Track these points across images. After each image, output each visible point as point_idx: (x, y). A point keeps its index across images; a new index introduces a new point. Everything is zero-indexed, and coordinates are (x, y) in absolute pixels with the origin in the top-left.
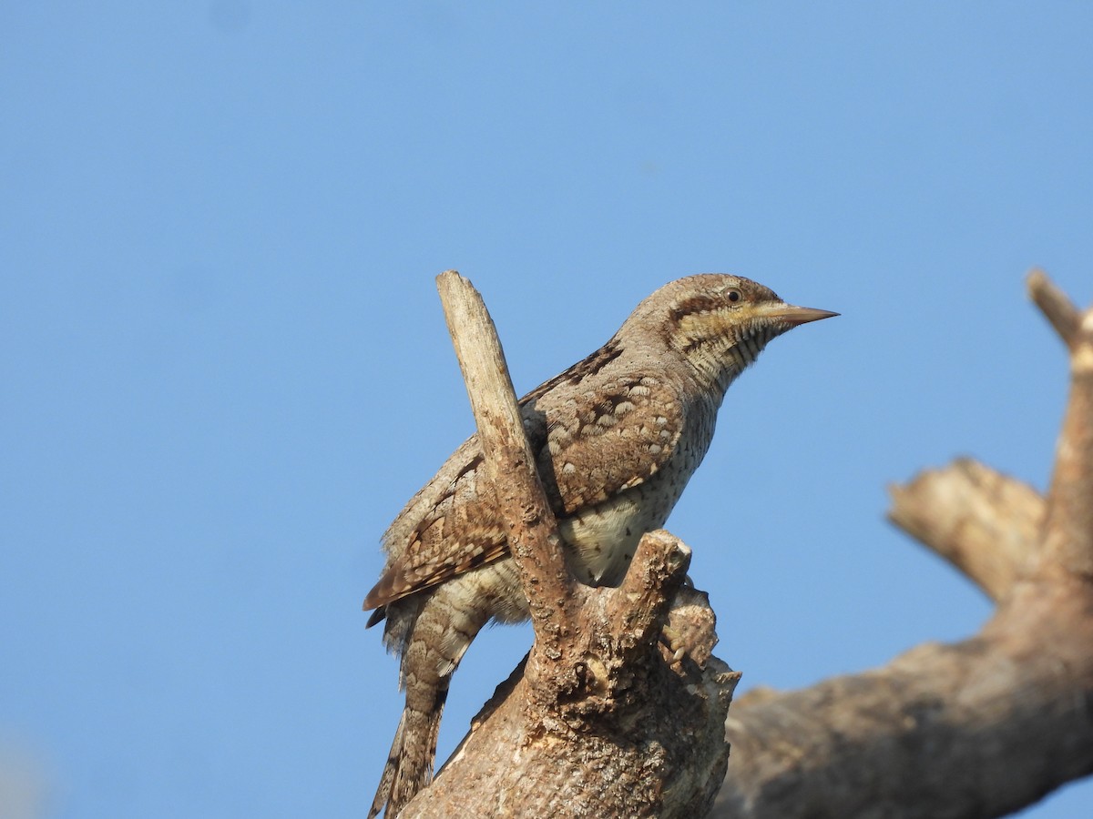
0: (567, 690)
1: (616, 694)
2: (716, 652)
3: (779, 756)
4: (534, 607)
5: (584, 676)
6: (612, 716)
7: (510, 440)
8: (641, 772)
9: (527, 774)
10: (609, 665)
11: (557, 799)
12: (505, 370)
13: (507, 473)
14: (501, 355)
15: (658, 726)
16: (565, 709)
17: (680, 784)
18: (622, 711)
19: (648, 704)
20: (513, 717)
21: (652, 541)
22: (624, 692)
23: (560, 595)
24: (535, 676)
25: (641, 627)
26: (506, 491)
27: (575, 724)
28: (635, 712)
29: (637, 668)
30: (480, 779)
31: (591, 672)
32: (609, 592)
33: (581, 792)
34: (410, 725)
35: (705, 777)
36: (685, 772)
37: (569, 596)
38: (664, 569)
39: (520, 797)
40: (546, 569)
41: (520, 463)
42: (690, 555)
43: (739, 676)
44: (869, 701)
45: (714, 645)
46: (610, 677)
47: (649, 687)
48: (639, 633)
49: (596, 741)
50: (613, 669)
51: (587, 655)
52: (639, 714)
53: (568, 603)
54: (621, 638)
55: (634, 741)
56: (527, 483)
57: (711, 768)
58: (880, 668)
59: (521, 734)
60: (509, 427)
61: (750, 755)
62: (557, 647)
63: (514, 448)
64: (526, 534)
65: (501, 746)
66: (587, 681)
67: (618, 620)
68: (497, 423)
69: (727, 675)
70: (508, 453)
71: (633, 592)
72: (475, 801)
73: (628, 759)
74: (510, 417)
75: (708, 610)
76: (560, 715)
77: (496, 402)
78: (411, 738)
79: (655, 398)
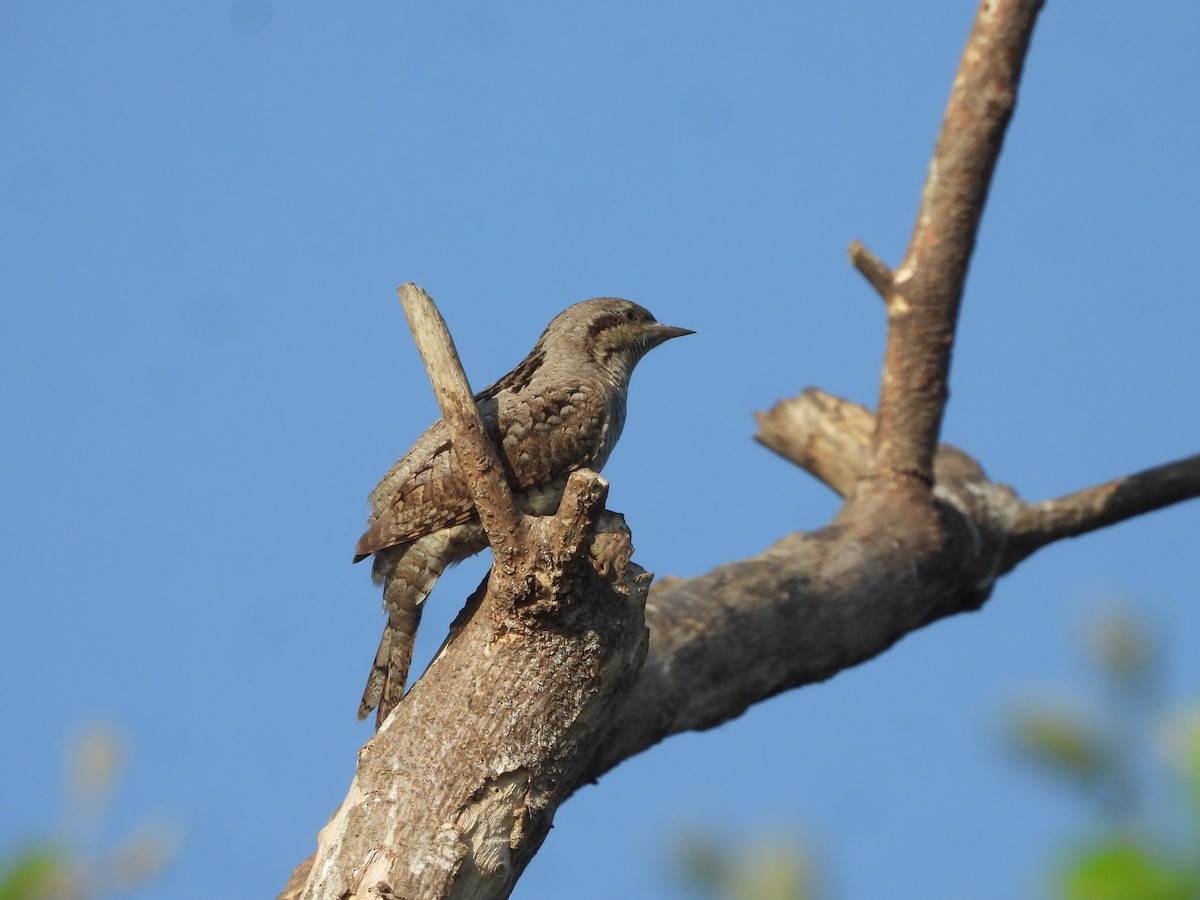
0: (521, 596)
1: (559, 597)
2: (633, 559)
3: (687, 630)
4: (492, 536)
5: (534, 585)
6: (558, 614)
7: (463, 409)
8: (583, 655)
9: (495, 664)
10: (552, 576)
11: (520, 681)
12: (455, 356)
13: (463, 434)
14: (452, 344)
16: (521, 611)
17: (613, 662)
18: (564, 610)
19: (584, 603)
20: (482, 621)
21: (578, 478)
22: (565, 595)
23: (510, 524)
24: (496, 588)
25: (574, 544)
26: (464, 448)
27: (529, 623)
28: (573, 610)
29: (573, 576)
30: (460, 670)
31: (539, 582)
32: (548, 519)
33: (538, 674)
34: (395, 643)
35: (632, 656)
36: (616, 653)
37: (518, 524)
38: (589, 498)
39: (491, 682)
40: (498, 506)
41: (473, 426)
42: (608, 486)
43: (653, 576)
44: (753, 581)
45: (631, 553)
46: (554, 584)
47: (584, 589)
48: (573, 549)
49: (546, 634)
50: (555, 578)
51: (535, 569)
52: (578, 611)
53: (518, 530)
54: (560, 554)
55: (576, 632)
56: (479, 440)
57: (636, 647)
58: (760, 556)
59: (489, 634)
60: (462, 399)
61: (664, 631)
62: (511, 565)
63: (466, 415)
64: (481, 480)
65: (474, 643)
66: (536, 589)
67: (556, 540)
68: (453, 397)
69: (643, 575)
70: (463, 419)
71: (566, 518)
72: (457, 688)
73: (572, 646)
74: (462, 391)
75: (625, 527)
76: (517, 616)
77: (451, 381)
78: (397, 652)
79: (590, 402)
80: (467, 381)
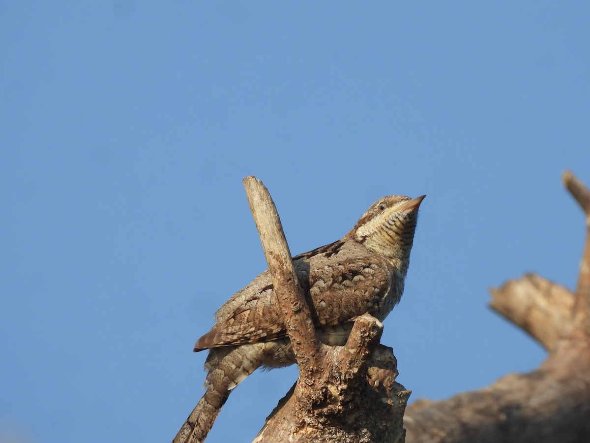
0: (317, 402)
1: (344, 403)
2: (398, 380)
3: (433, 436)
4: (299, 357)
5: (326, 395)
6: (342, 415)
7: (284, 267)
10: (339, 389)
13: (283, 285)
14: (279, 221)
15: (366, 420)
16: (316, 412)
18: (346, 413)
19: (361, 408)
20: (288, 417)
21: (362, 321)
22: (348, 402)
23: (313, 350)
24: (300, 394)
25: (357, 367)
26: (283, 294)
27: (322, 420)
28: (353, 413)
29: (355, 389)
31: (330, 392)
32: (339, 349)
37: (318, 351)
38: (369, 335)
40: (305, 337)
41: (290, 279)
42: (382, 328)
43: (410, 392)
44: (481, 405)
45: (396, 376)
46: (341, 394)
47: (362, 399)
48: (356, 370)
49: (333, 429)
50: (342, 390)
51: (328, 382)
52: (356, 414)
53: (317, 355)
54: (346, 373)
55: (354, 429)
56: (294, 290)
58: (487, 387)
59: (293, 427)
60: (283, 260)
61: (417, 436)
62: (311, 379)
63: (286, 271)
64: (293, 317)
65: (282, 432)
66: (328, 397)
67: (344, 363)
68: (277, 258)
69: (404, 392)
70: (284, 274)
71: (352, 348)
73: (351, 438)
74: (284, 254)
75: (393, 357)
76: (314, 415)
77: (276, 246)
78: (203, 416)
79: (377, 277)
80: (288, 247)
